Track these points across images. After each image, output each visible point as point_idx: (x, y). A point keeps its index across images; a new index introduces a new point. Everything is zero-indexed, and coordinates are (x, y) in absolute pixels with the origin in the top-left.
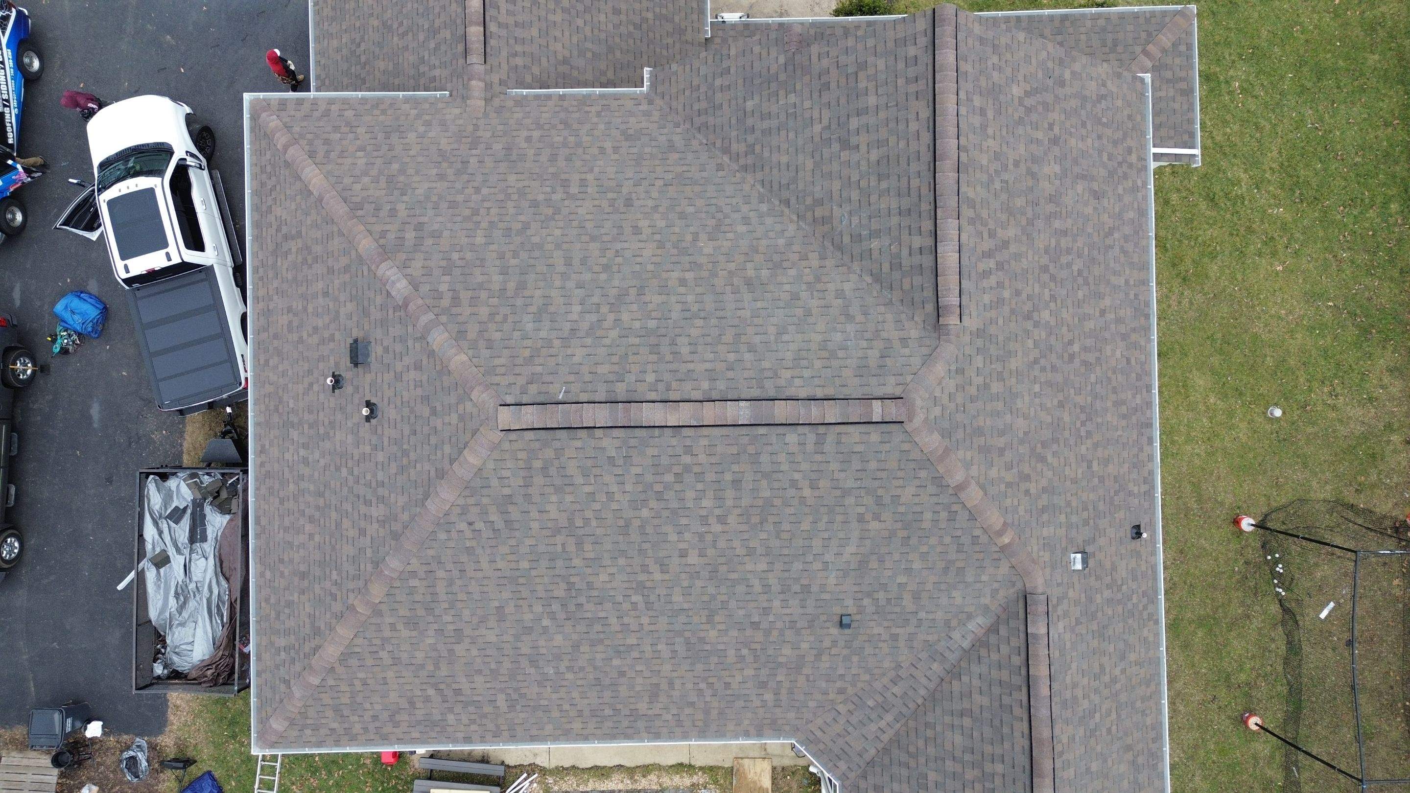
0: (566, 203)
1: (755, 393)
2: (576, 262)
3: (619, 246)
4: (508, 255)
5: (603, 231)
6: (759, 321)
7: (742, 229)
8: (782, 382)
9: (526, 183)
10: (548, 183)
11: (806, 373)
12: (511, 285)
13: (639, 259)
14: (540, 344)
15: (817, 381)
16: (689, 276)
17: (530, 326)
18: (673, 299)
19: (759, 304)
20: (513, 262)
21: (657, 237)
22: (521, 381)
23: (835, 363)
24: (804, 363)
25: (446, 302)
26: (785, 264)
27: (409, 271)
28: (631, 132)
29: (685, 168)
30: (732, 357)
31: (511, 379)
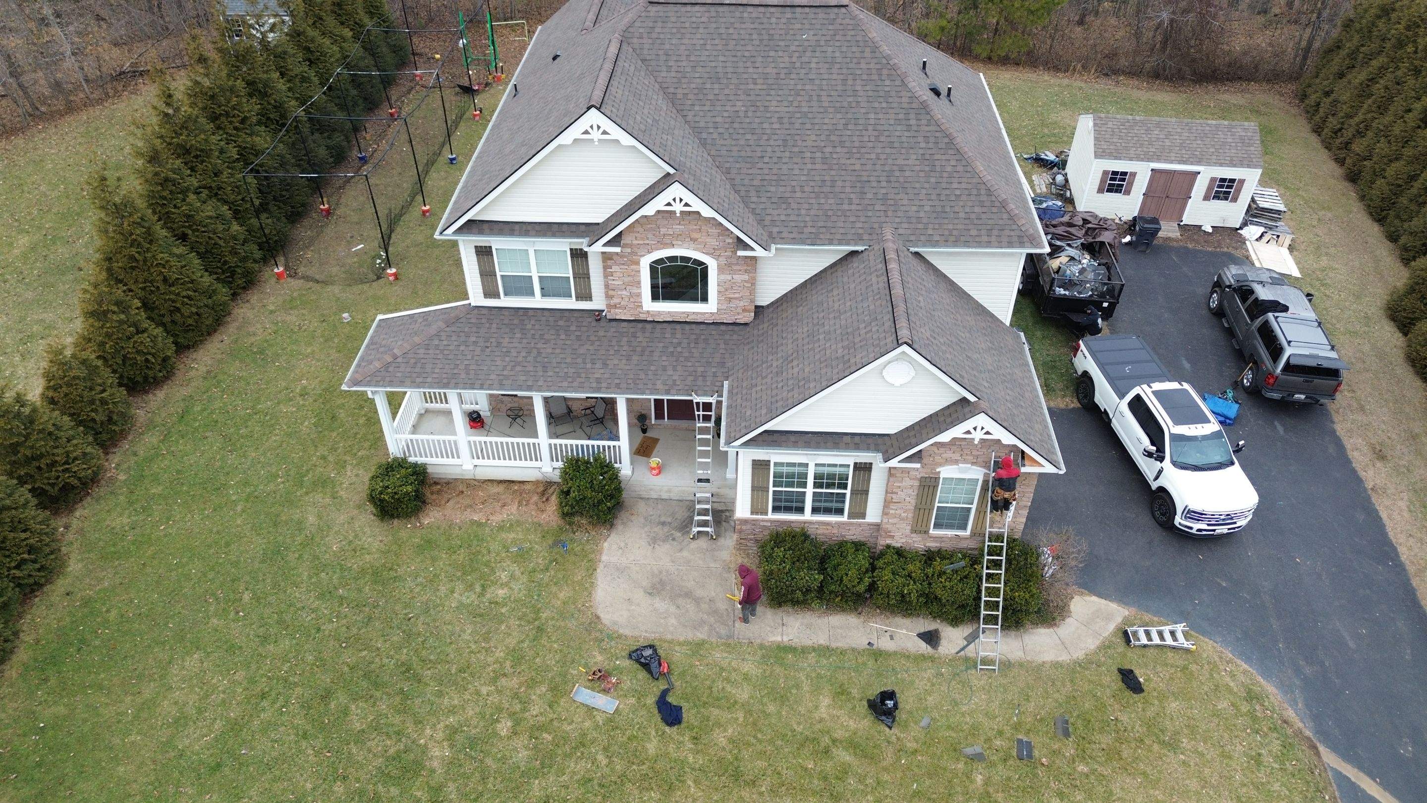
0: (823, 144)
1: (721, 9)
2: (815, 98)
3: (791, 109)
4: (854, 105)
5: (800, 121)
6: (715, 53)
7: (719, 119)
8: (707, 14)
9: (848, 162)
10: (835, 162)
11: (694, 19)
12: (850, 82)
13: (779, 99)
14: (831, 43)
15: (689, 15)
16: (751, 86)
17: (837, 54)
18: (760, 70)
19: (713, 64)
20: (851, 99)
21: (768, 115)
22: (839, 21)
23: (678, 25)
24: (694, 25)
25: (885, 72)
26: (696, 91)
27: (909, 94)
28: (784, 206)
29: (750, 171)
30: (731, 31)
31: (844, 22)
